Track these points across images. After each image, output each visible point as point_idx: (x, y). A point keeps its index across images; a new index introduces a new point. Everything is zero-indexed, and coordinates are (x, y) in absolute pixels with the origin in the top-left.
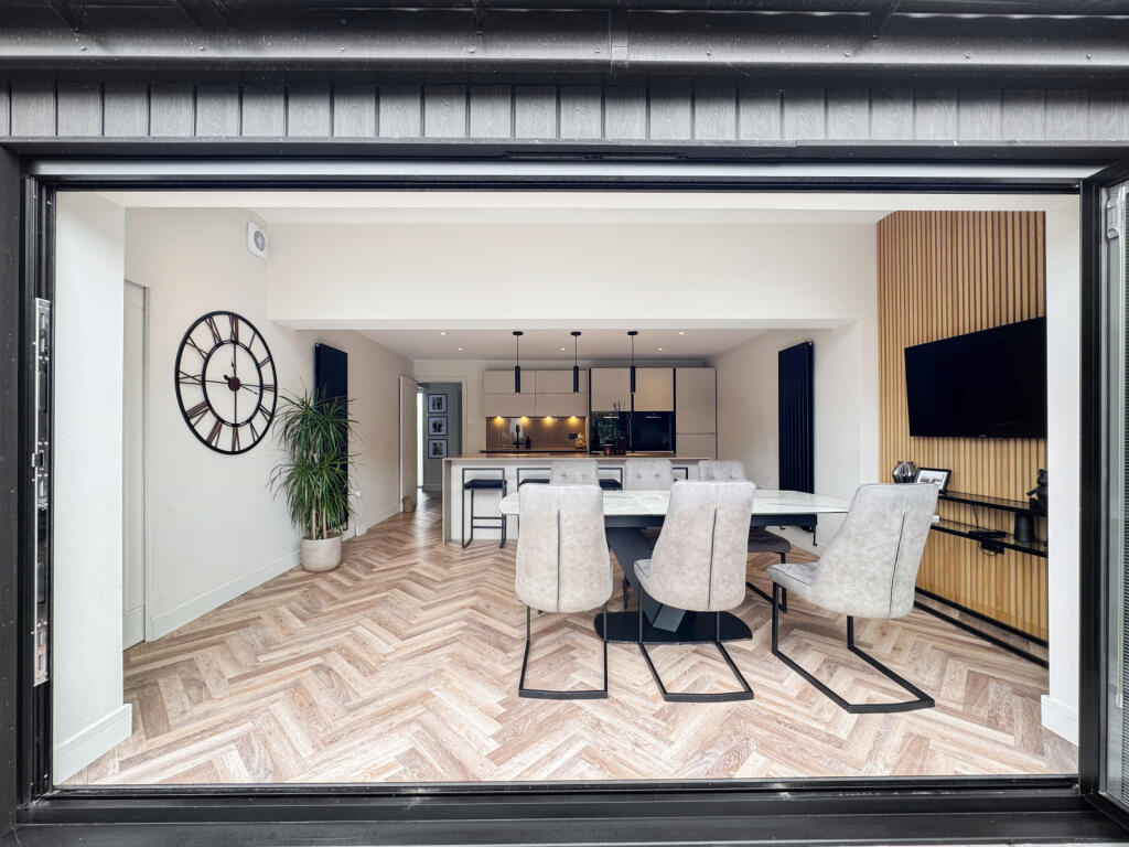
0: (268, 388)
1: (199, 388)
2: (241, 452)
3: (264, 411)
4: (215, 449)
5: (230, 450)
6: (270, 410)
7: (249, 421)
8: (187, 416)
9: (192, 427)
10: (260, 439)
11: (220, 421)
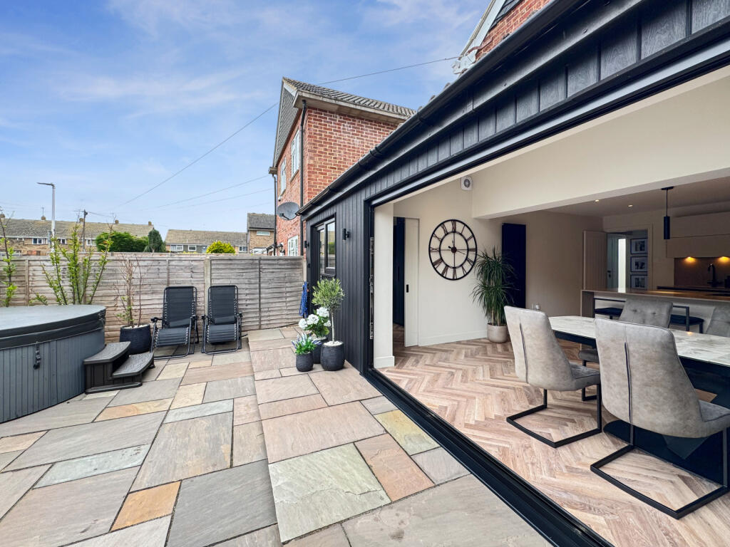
0: (472, 250)
1: (438, 254)
2: (457, 279)
3: (470, 261)
4: (445, 278)
5: (452, 278)
6: (473, 260)
7: (461, 265)
8: (433, 265)
9: (435, 269)
10: (467, 274)
11: (447, 266)
